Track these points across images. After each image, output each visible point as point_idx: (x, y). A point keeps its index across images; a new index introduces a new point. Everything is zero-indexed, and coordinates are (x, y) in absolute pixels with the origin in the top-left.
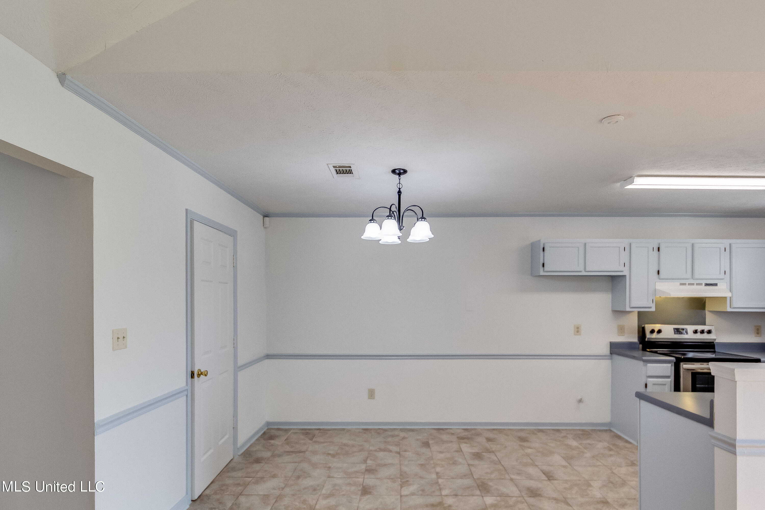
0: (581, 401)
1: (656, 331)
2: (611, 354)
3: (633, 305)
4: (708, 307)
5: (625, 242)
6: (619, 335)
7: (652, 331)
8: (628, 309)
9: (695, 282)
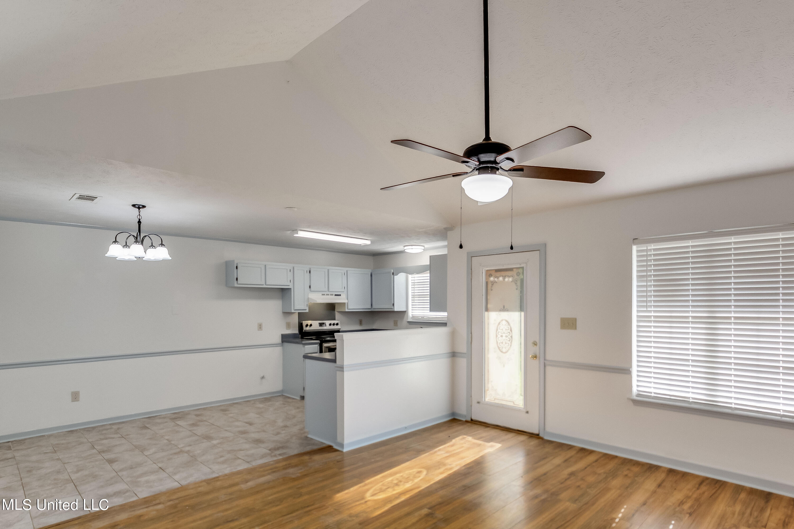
0: (263, 377)
1: (309, 325)
2: (282, 342)
3: (296, 309)
4: (337, 309)
5: (290, 266)
6: (287, 329)
7: (307, 325)
8: (293, 311)
9: (329, 293)
